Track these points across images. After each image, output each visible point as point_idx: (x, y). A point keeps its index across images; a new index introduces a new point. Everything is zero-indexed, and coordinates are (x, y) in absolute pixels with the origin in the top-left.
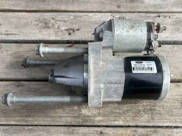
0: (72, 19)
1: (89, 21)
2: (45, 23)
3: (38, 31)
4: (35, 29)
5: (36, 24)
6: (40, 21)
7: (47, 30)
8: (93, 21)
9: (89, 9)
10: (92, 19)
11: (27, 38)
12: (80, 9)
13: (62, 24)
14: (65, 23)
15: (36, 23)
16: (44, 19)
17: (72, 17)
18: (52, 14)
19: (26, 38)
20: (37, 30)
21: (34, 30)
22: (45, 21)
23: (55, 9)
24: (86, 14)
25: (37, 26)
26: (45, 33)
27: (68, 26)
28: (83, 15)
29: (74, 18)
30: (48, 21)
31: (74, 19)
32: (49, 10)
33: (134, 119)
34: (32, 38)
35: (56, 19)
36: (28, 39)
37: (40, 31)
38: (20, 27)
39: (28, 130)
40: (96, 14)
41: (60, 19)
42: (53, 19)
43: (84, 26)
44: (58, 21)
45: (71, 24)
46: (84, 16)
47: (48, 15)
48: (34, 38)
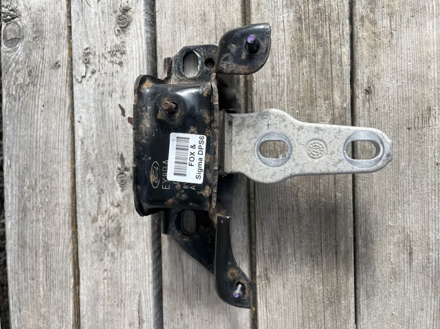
0: (95, 176)
1: (97, 135)
2: (107, 237)
3: (128, 252)
4: (123, 259)
5: (109, 258)
6: (103, 251)
7: (125, 232)
8: (97, 125)
9: (66, 137)
10: (92, 128)
11: (149, 276)
12: (65, 158)
13: (108, 197)
14: (106, 191)
15: (107, 259)
16: (96, 241)
17: (89, 176)
18: (80, 223)
19: (147, 278)
20: (125, 255)
21: (126, 261)
22: (101, 239)
23: (68, 218)
24: (80, 142)
25: (116, 255)
26: (132, 236)
27: (114, 184)
28: (82, 149)
29: (90, 170)
30: (100, 230)
31: (92, 172)
32: (70, 231)
33: (336, 21)
34: (149, 264)
35: (94, 212)
36: (151, 273)
37: (129, 247)
38: (120, 296)
39: (366, 246)
40: (77, 118)
41: (96, 204)
42: (95, 220)
43: (111, 147)
44: (99, 208)
45: (107, 177)
46: (85, 148)
47: (84, 232)
48: (146, 258)
